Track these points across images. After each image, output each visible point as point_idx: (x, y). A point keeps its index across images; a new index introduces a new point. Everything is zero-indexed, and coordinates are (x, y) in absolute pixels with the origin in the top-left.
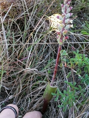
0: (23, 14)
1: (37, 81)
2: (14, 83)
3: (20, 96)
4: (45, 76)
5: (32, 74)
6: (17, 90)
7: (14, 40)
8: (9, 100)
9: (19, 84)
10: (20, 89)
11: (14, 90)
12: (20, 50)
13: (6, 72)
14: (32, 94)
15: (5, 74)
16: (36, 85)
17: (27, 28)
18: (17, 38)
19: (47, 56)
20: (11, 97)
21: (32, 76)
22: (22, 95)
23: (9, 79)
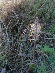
0: (17, 23)
1: (25, 60)
2: (13, 62)
3: (17, 69)
4: (30, 57)
5: (23, 57)
6: (15, 65)
7: (12, 39)
8: (11, 71)
9: (16, 62)
10: (16, 65)
11: (14, 66)
12: (16, 43)
13: (9, 56)
14: (23, 68)
15: (8, 57)
16: (25, 63)
17: (19, 31)
18: (14, 37)
19: (31, 46)
20: (12, 70)
21: (23, 58)
22: (18, 68)
23: (11, 59)
